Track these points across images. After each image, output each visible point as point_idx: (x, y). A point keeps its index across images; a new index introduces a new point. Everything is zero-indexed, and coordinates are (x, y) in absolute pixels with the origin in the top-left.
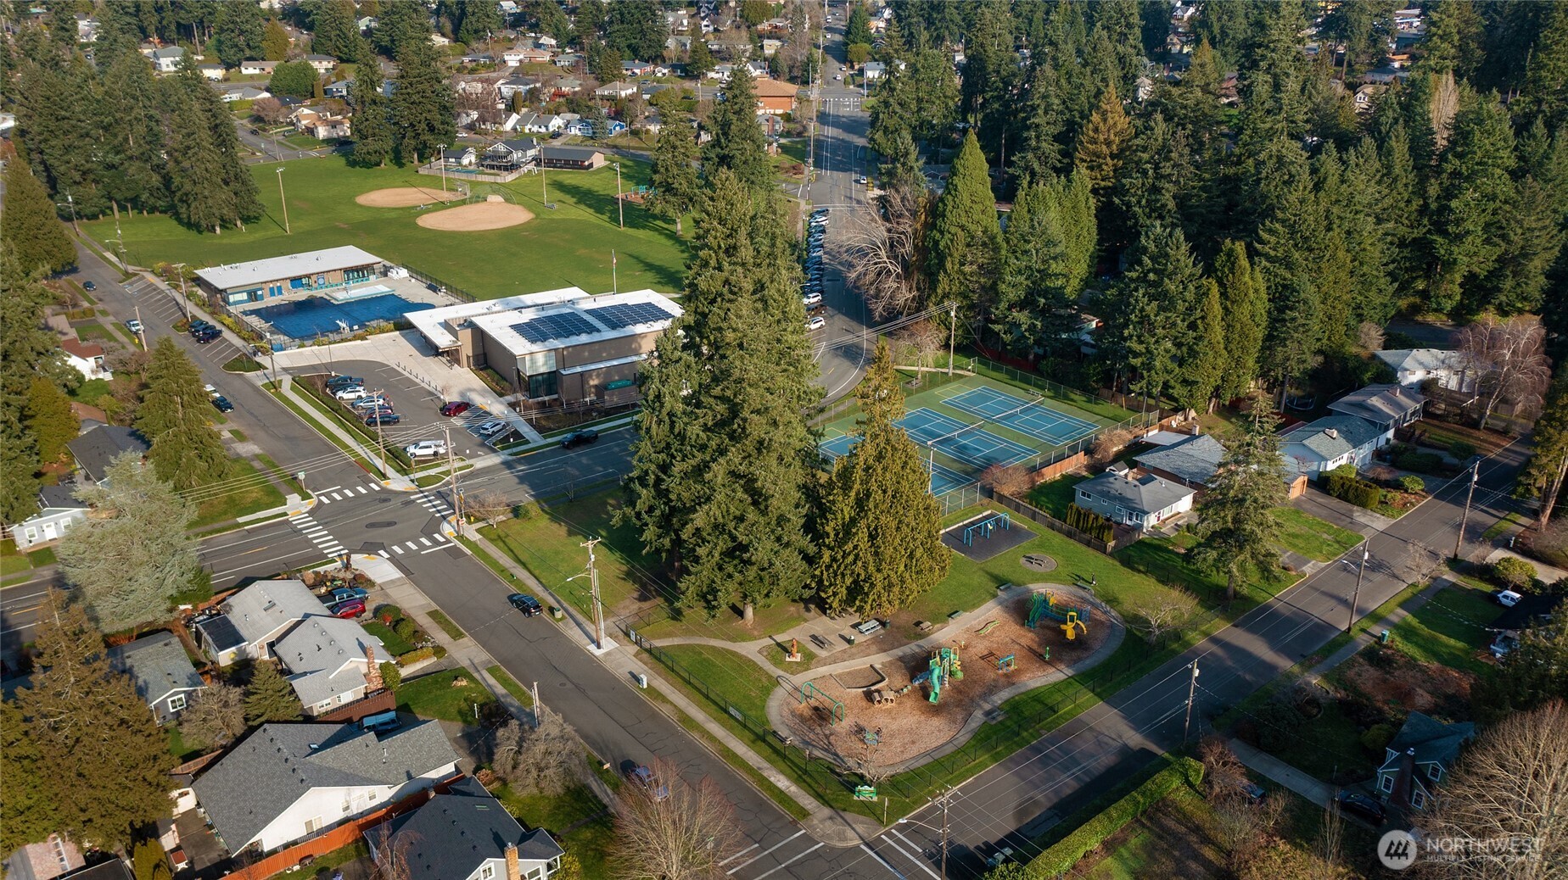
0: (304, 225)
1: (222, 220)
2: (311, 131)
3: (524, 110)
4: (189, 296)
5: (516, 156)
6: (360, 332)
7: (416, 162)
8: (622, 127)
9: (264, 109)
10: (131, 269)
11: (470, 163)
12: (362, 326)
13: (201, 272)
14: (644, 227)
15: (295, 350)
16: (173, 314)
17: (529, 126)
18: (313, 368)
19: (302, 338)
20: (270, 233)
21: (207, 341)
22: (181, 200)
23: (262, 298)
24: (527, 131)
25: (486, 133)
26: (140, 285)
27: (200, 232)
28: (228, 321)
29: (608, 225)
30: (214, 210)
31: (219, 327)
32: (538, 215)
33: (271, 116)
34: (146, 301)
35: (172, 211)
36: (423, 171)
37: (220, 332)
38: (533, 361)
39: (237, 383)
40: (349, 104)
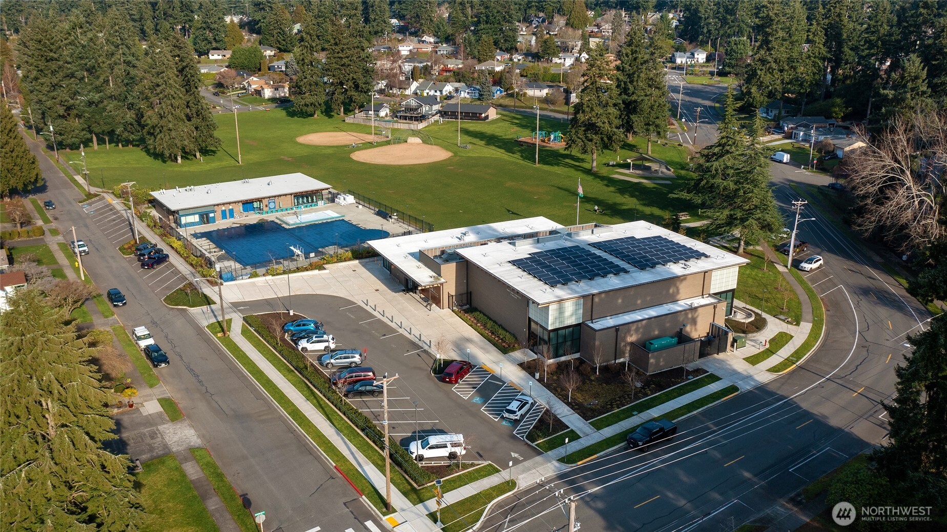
0: (254, 157)
1: (183, 150)
2: (258, 92)
3: (421, 80)
4: (142, 217)
5: (425, 109)
6: (316, 260)
7: (342, 114)
8: (501, 92)
9: (224, 77)
10: (93, 190)
11: (386, 115)
12: (318, 253)
13: (156, 194)
14: (558, 165)
15: (247, 281)
16: (123, 234)
17: (427, 91)
18: (268, 303)
19: (255, 265)
20: (224, 163)
21: (151, 266)
22: (149, 133)
23: (213, 220)
24: (425, 94)
25: (394, 95)
26: (100, 205)
27: (164, 162)
28: (177, 244)
29: (522, 162)
30: (177, 141)
31: (167, 250)
32: (455, 154)
33: (229, 81)
34: (100, 220)
35: (141, 143)
36: (349, 119)
37: (167, 256)
38: (561, 311)
39: (179, 322)
40: (287, 75)
